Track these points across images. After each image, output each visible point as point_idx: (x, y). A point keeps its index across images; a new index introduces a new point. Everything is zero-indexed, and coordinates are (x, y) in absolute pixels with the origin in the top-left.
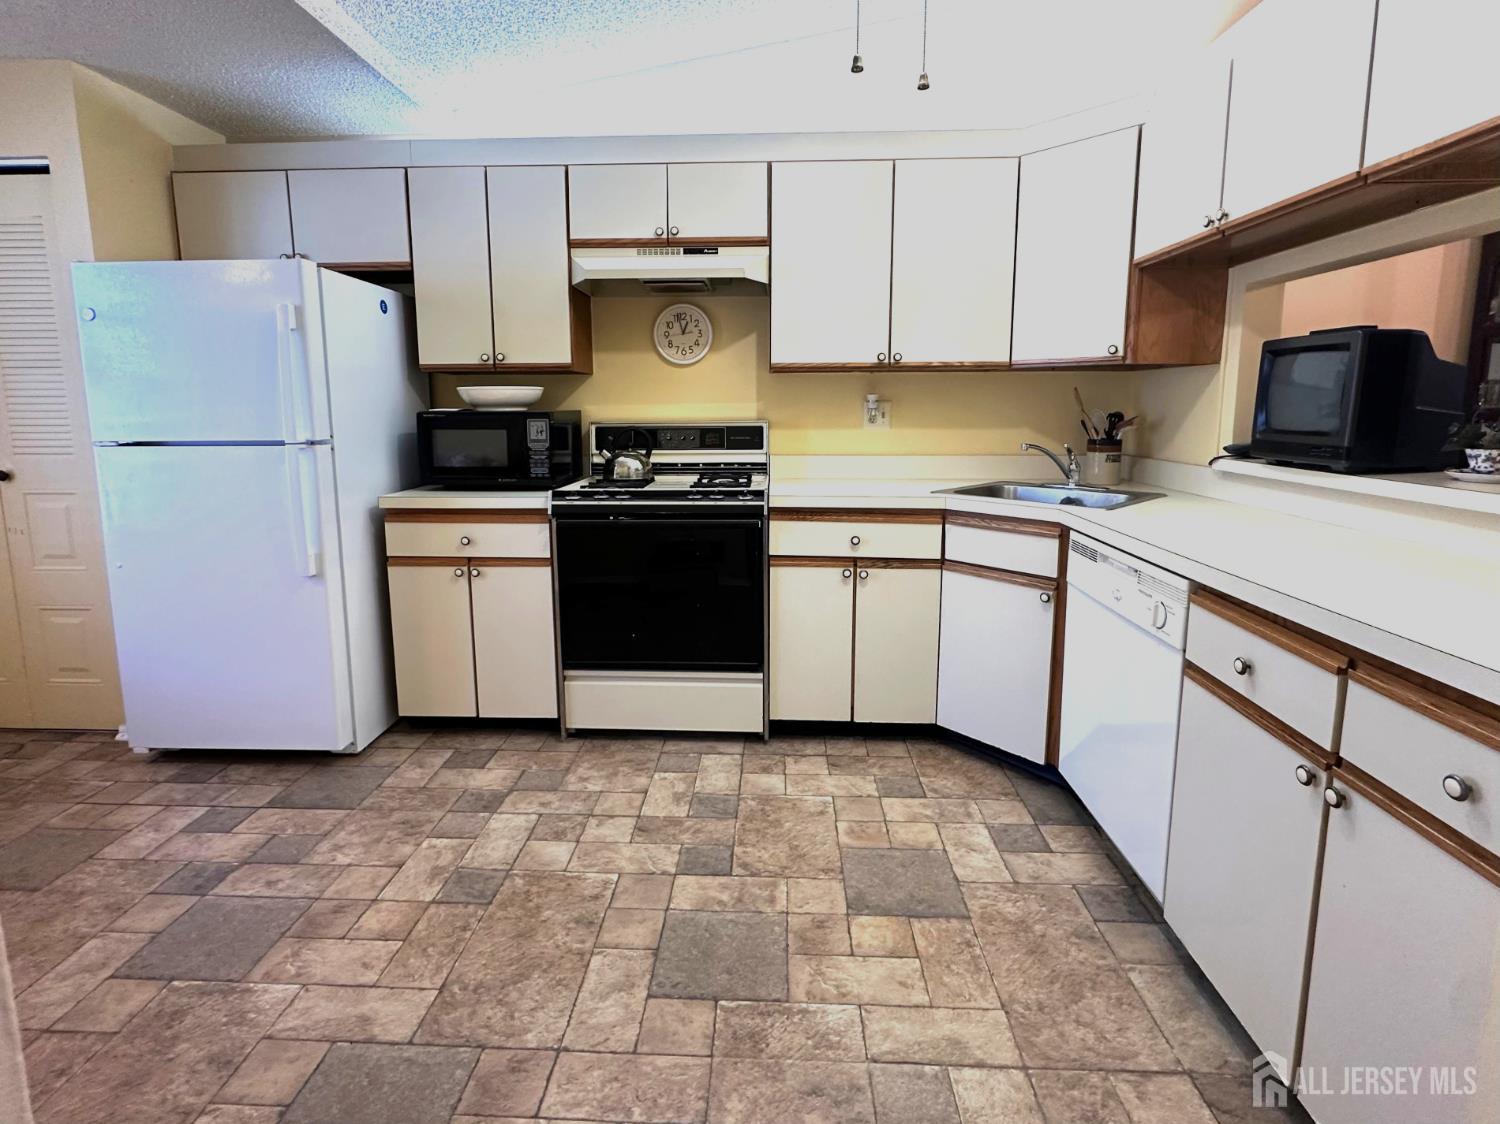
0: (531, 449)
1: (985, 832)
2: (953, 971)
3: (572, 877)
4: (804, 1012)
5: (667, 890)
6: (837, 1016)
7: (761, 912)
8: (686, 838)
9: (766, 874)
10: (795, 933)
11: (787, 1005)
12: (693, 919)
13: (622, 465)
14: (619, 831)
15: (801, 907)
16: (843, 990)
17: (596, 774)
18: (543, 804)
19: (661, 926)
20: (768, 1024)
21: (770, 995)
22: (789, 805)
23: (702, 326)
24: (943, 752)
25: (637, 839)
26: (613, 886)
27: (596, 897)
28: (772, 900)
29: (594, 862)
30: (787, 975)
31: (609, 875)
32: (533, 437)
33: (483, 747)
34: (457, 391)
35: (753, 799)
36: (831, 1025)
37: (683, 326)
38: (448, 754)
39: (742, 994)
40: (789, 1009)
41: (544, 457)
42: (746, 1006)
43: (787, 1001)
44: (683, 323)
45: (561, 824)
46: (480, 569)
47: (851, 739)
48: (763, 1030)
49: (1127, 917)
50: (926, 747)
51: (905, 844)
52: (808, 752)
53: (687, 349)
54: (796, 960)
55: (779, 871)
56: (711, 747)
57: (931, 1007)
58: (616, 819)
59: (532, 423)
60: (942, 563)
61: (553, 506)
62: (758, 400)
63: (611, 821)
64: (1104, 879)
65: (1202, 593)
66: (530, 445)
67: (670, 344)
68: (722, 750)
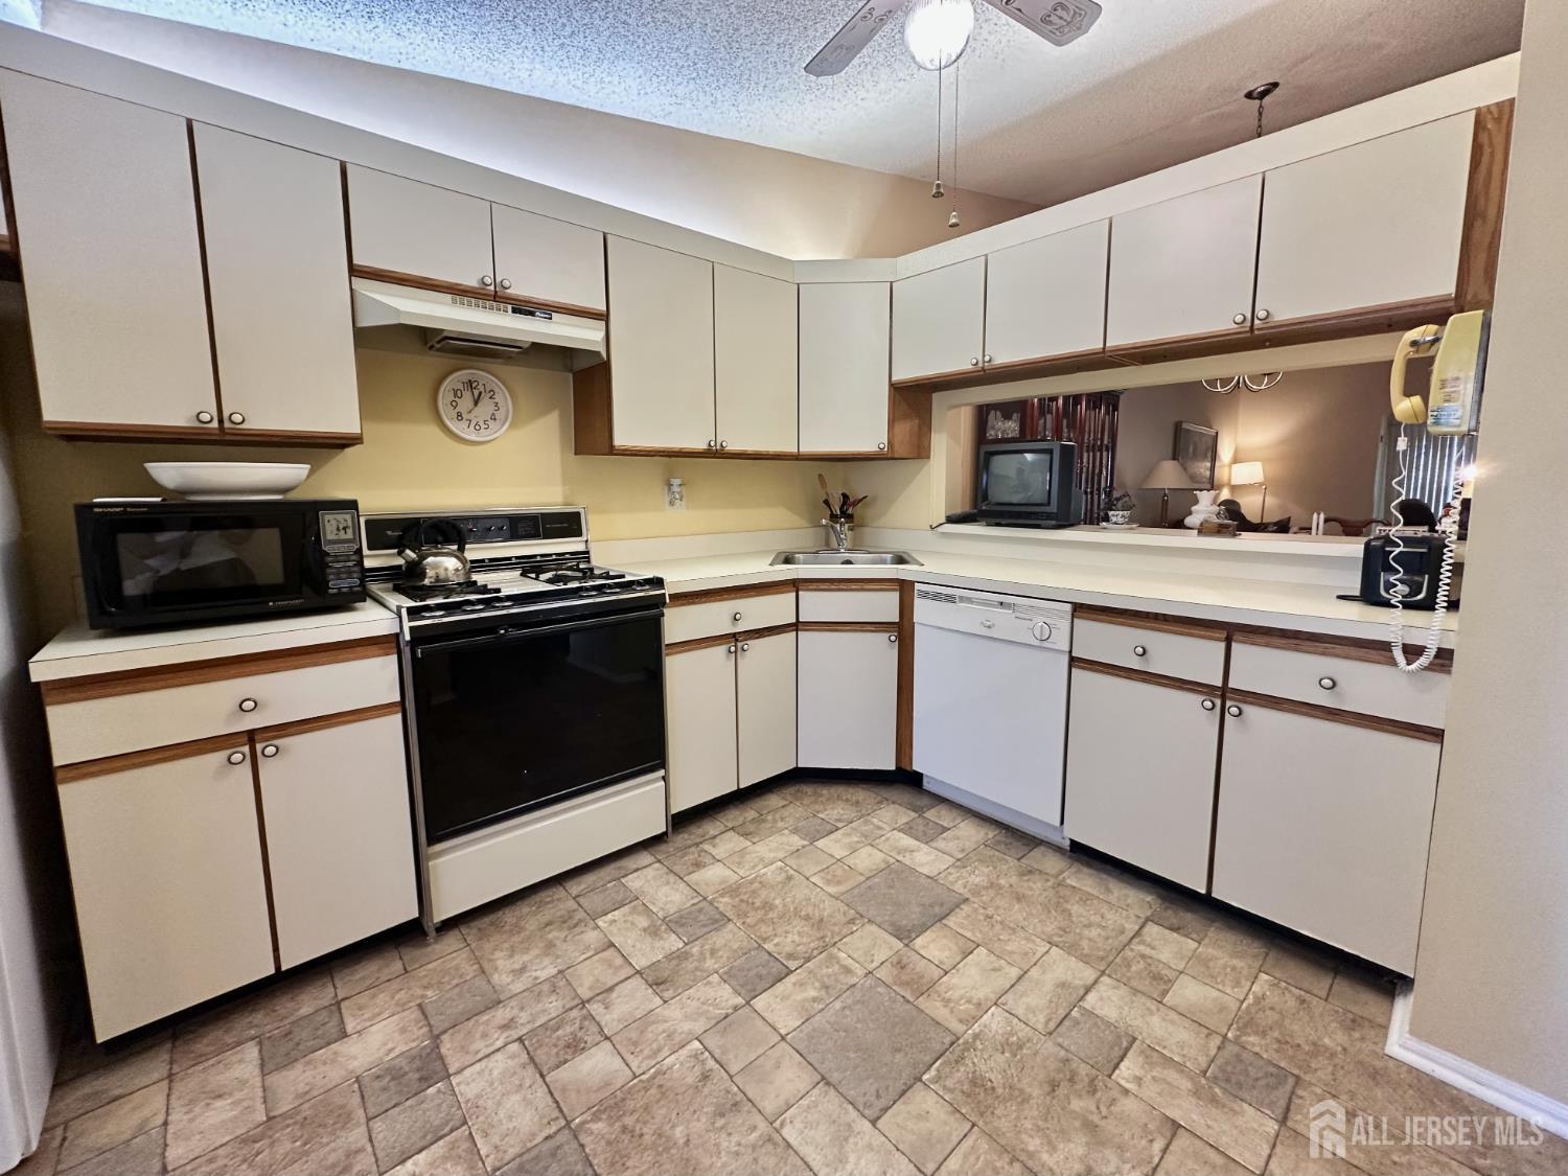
0: (328, 554)
1: (901, 835)
2: (1004, 941)
3: (654, 1077)
4: (976, 1036)
5: (760, 1022)
6: (994, 1021)
7: (854, 985)
8: (710, 963)
9: (815, 952)
10: (895, 983)
11: (961, 1041)
12: (814, 1030)
13: (435, 566)
14: (634, 998)
15: (872, 961)
16: (975, 1001)
17: (526, 958)
18: (505, 1027)
19: (798, 1056)
20: (971, 1065)
21: (943, 1043)
22: (756, 885)
23: (498, 398)
24: (808, 789)
25: (667, 995)
26: (707, 1053)
27: (705, 1077)
28: (848, 971)
29: (654, 1046)
30: (933, 1020)
31: (688, 1047)
32: (330, 537)
33: (305, 1010)
34: (145, 470)
35: (722, 896)
36: (1000, 1032)
37: (476, 396)
38: (251, 1052)
39: (928, 1058)
40: (966, 1043)
41: (351, 564)
42: (941, 1064)
43: (958, 1039)
44: (476, 393)
45: (560, 1032)
46: (277, 742)
47: (731, 807)
48: (974, 1072)
49: (1027, 849)
50: (792, 789)
51: (871, 870)
52: (713, 832)
53: (481, 424)
54: (922, 1002)
55: (822, 944)
56: (620, 868)
57: (1026, 973)
58: (617, 988)
59: (327, 517)
60: (797, 626)
61: (411, 628)
62: (564, 484)
63: (614, 995)
64: (991, 833)
65: (1080, 610)
66: (326, 548)
67: (459, 416)
68: (635, 866)
